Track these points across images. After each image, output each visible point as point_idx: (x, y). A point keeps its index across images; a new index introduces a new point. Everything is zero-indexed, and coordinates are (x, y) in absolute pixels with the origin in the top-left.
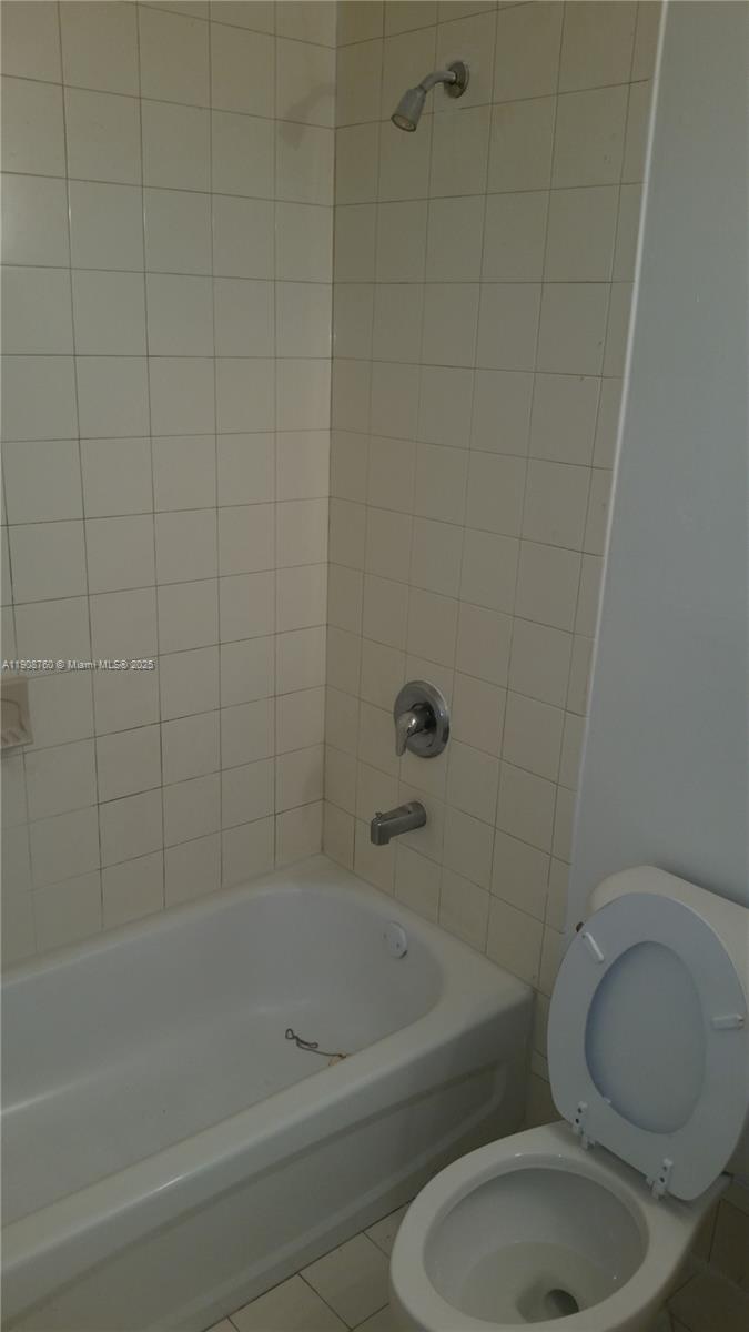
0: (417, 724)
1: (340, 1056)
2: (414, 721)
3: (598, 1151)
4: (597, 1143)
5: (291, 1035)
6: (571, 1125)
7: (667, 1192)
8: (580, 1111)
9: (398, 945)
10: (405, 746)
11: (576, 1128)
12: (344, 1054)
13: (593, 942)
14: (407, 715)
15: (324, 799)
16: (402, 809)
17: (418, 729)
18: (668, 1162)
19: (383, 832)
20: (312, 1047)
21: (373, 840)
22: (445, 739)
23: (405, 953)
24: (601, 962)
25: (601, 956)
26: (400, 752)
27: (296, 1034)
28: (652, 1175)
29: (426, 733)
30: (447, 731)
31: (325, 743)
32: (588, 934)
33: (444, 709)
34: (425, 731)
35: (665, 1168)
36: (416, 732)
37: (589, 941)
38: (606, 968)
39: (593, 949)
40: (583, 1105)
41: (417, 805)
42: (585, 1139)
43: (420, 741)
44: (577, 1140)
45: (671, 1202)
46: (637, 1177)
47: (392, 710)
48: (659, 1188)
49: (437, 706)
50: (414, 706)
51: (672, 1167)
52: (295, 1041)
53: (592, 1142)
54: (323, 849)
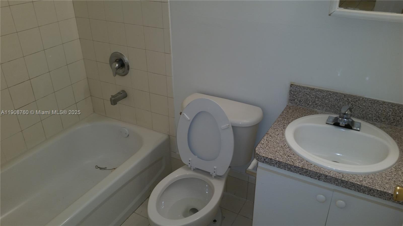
0: (118, 66)
1: (114, 169)
2: (117, 65)
3: (197, 170)
4: (196, 168)
5: (97, 167)
6: (188, 165)
7: (216, 175)
8: (190, 161)
9: (126, 134)
10: (116, 74)
11: (189, 166)
12: (115, 168)
13: (186, 115)
14: (115, 63)
15: (91, 96)
16: (119, 93)
17: (119, 67)
18: (215, 167)
19: (114, 101)
20: (105, 169)
21: (112, 104)
22: (128, 69)
23: (128, 135)
24: (189, 120)
25: (189, 119)
26: (115, 76)
27: (98, 166)
28: (211, 172)
29: (122, 68)
30: (128, 66)
31: (87, 78)
32: (184, 114)
33: (126, 59)
34: (121, 68)
35: (215, 169)
36: (118, 68)
37: (185, 115)
38: (191, 122)
39: (186, 117)
40: (190, 159)
41: (123, 91)
42: (192, 168)
43: (121, 71)
44: (190, 169)
45: (218, 177)
46: (208, 174)
47: (109, 63)
48: (214, 175)
49: (124, 59)
50: (116, 60)
51: (216, 168)
52: (99, 168)
53: (194, 168)
54: (94, 111)
